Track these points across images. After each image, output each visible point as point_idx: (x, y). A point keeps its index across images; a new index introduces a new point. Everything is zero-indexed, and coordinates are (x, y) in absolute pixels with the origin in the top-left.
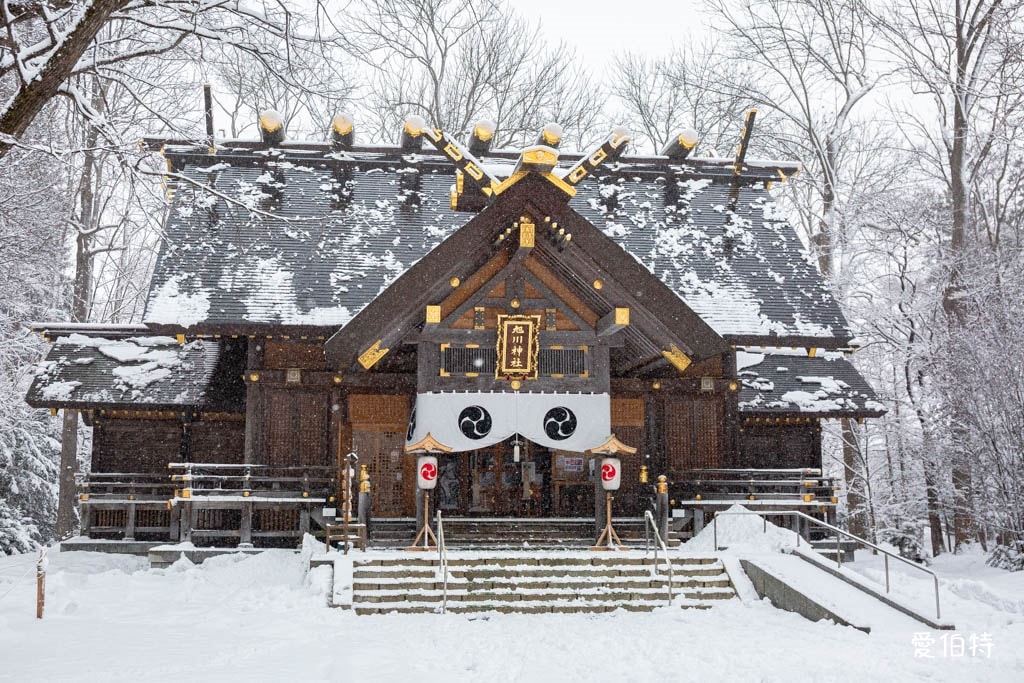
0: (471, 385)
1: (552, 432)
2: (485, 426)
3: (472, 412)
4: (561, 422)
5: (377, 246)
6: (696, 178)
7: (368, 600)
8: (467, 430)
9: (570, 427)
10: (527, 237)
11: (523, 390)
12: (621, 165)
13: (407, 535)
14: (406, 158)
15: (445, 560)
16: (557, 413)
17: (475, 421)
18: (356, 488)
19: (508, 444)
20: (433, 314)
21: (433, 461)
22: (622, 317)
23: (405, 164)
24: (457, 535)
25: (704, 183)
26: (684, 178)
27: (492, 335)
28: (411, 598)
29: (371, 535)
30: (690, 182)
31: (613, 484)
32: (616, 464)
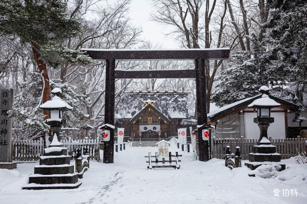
0: (145, 125)
1: (154, 129)
2: (147, 129)
3: (145, 127)
4: (155, 128)
5: (136, 108)
6: (177, 95)
7: (133, 145)
8: (145, 129)
9: (156, 129)
10: (150, 110)
11: (151, 125)
12: (167, 93)
13: (139, 140)
14: (140, 94)
15: (141, 143)
16: (154, 127)
17: (145, 128)
18: (133, 135)
19: (149, 131)
20: (140, 118)
21: (141, 133)
22: (159, 118)
23: (139, 95)
24: (142, 140)
25: (178, 95)
26: (175, 95)
27: (147, 119)
28: (137, 145)
29: (135, 140)
30: (176, 95)
31: (160, 135)
32: (160, 133)
